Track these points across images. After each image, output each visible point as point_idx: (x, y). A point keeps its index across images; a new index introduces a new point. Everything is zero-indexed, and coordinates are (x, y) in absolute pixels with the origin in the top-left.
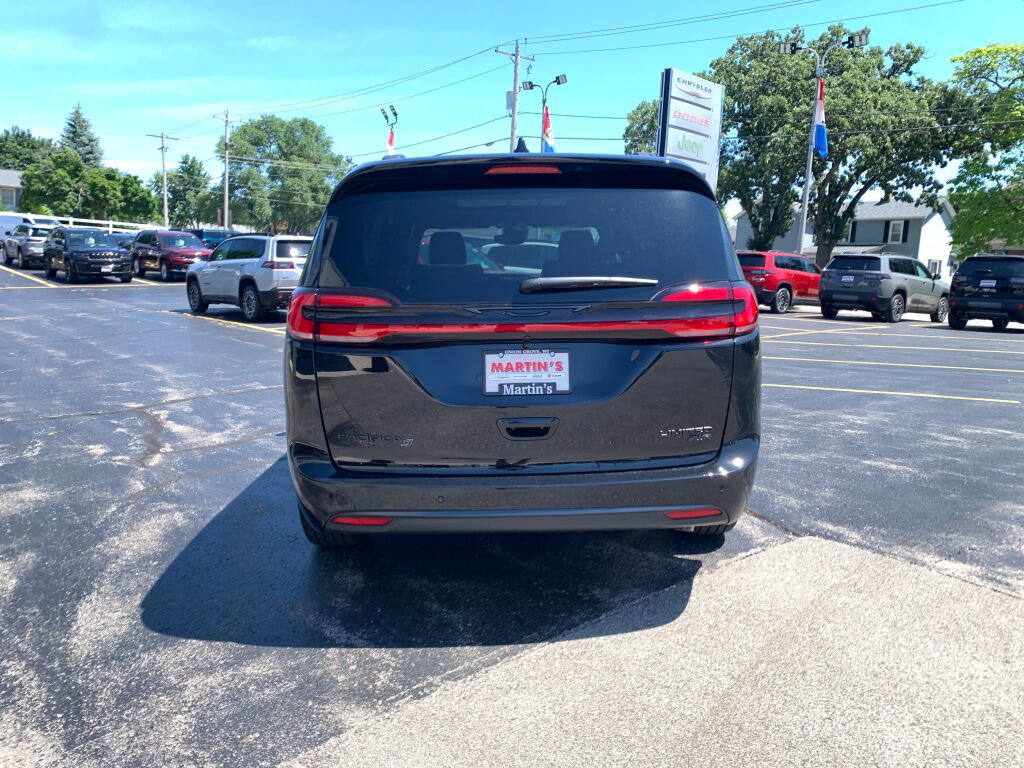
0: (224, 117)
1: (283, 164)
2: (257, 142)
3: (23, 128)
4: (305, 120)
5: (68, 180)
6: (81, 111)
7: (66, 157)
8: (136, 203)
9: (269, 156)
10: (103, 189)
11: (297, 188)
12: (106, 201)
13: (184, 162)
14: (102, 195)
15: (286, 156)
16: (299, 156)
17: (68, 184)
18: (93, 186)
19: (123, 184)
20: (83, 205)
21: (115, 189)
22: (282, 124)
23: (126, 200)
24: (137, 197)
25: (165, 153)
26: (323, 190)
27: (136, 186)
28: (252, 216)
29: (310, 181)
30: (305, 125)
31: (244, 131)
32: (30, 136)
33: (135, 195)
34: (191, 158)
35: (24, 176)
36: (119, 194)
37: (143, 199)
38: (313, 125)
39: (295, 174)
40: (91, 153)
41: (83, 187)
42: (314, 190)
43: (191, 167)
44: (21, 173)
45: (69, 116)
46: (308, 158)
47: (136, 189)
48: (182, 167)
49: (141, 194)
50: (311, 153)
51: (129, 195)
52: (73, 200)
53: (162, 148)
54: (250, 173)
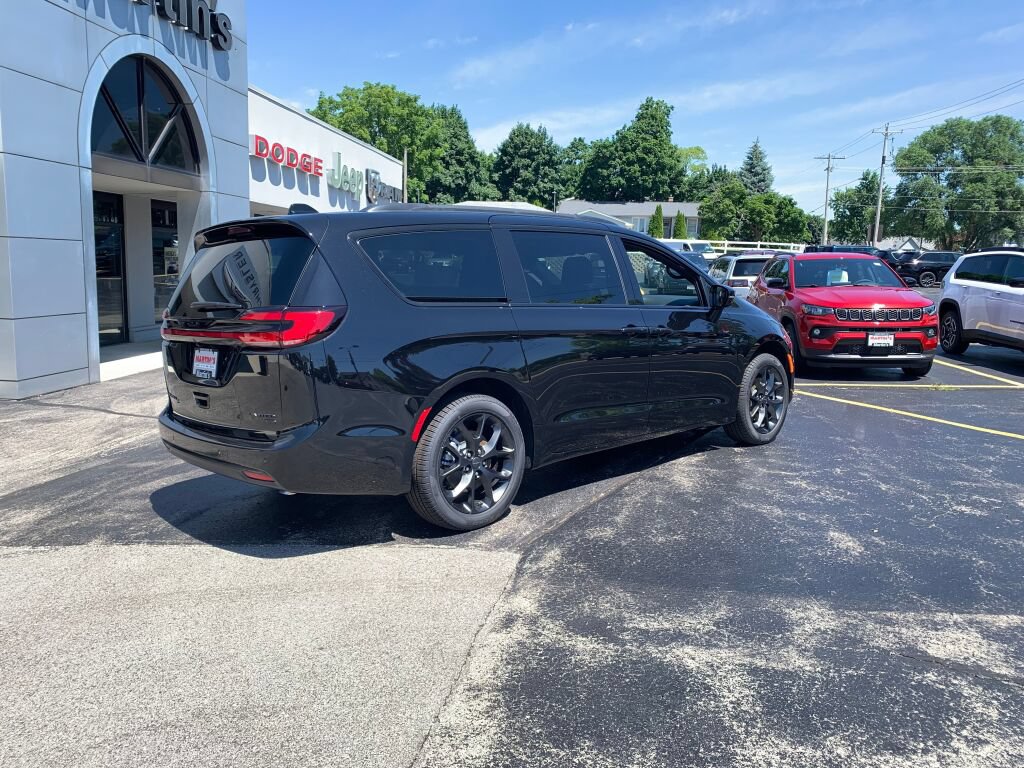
0: (884, 131)
1: (965, 169)
2: (937, 150)
3: (720, 165)
4: (999, 118)
5: (732, 207)
6: (759, 145)
7: (733, 188)
8: (788, 224)
9: (952, 163)
10: (760, 214)
11: (978, 195)
12: (762, 223)
13: (865, 179)
14: (758, 219)
15: (970, 160)
16: (986, 158)
17: (731, 210)
18: (752, 211)
19: (779, 207)
20: (743, 228)
21: (771, 213)
22: (969, 126)
23: (780, 222)
24: (789, 218)
25: (830, 173)
26: (1012, 193)
27: (789, 207)
28: (925, 227)
29: (997, 184)
30: (997, 123)
31: (924, 139)
32: (725, 170)
33: (787, 216)
34: (872, 174)
35: (701, 207)
36: (773, 216)
37: (794, 220)
38: (1008, 121)
39: (980, 179)
40: (763, 181)
41: (743, 212)
42: (1000, 194)
43: (872, 182)
44: (698, 205)
45: (748, 150)
46: (998, 160)
47: (789, 211)
48: (862, 184)
49: (793, 215)
50: (1001, 153)
51: (782, 217)
52: (736, 225)
53: (827, 169)
54: (926, 183)
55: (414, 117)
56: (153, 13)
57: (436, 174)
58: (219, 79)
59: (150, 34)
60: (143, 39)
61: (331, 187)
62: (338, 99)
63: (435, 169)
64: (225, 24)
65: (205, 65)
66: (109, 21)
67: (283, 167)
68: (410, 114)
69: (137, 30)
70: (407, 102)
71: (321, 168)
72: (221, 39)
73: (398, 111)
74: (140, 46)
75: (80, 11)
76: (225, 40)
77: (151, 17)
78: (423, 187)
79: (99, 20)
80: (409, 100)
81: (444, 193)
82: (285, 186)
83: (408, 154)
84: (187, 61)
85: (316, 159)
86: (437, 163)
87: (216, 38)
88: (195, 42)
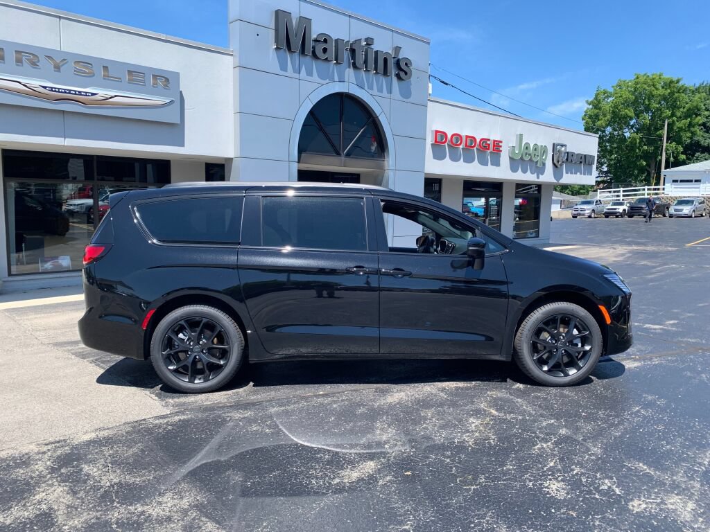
55: (676, 95)
56: (349, 67)
57: (695, 138)
58: (401, 98)
59: (346, 79)
60: (341, 84)
61: (511, 159)
62: (612, 90)
63: (694, 134)
64: (406, 64)
65: (390, 92)
66: (315, 77)
67: (463, 149)
68: (672, 93)
69: (336, 78)
70: (668, 85)
71: (501, 146)
72: (402, 74)
73: (661, 91)
74: (337, 88)
75: (296, 75)
76: (406, 73)
77: (348, 69)
78: (681, 149)
79: (309, 78)
80: (671, 82)
81: (703, 152)
82: (465, 161)
83: (668, 124)
84: (375, 91)
85: (494, 141)
86: (697, 129)
87: (399, 73)
88: (383, 79)
